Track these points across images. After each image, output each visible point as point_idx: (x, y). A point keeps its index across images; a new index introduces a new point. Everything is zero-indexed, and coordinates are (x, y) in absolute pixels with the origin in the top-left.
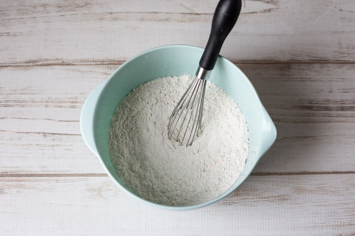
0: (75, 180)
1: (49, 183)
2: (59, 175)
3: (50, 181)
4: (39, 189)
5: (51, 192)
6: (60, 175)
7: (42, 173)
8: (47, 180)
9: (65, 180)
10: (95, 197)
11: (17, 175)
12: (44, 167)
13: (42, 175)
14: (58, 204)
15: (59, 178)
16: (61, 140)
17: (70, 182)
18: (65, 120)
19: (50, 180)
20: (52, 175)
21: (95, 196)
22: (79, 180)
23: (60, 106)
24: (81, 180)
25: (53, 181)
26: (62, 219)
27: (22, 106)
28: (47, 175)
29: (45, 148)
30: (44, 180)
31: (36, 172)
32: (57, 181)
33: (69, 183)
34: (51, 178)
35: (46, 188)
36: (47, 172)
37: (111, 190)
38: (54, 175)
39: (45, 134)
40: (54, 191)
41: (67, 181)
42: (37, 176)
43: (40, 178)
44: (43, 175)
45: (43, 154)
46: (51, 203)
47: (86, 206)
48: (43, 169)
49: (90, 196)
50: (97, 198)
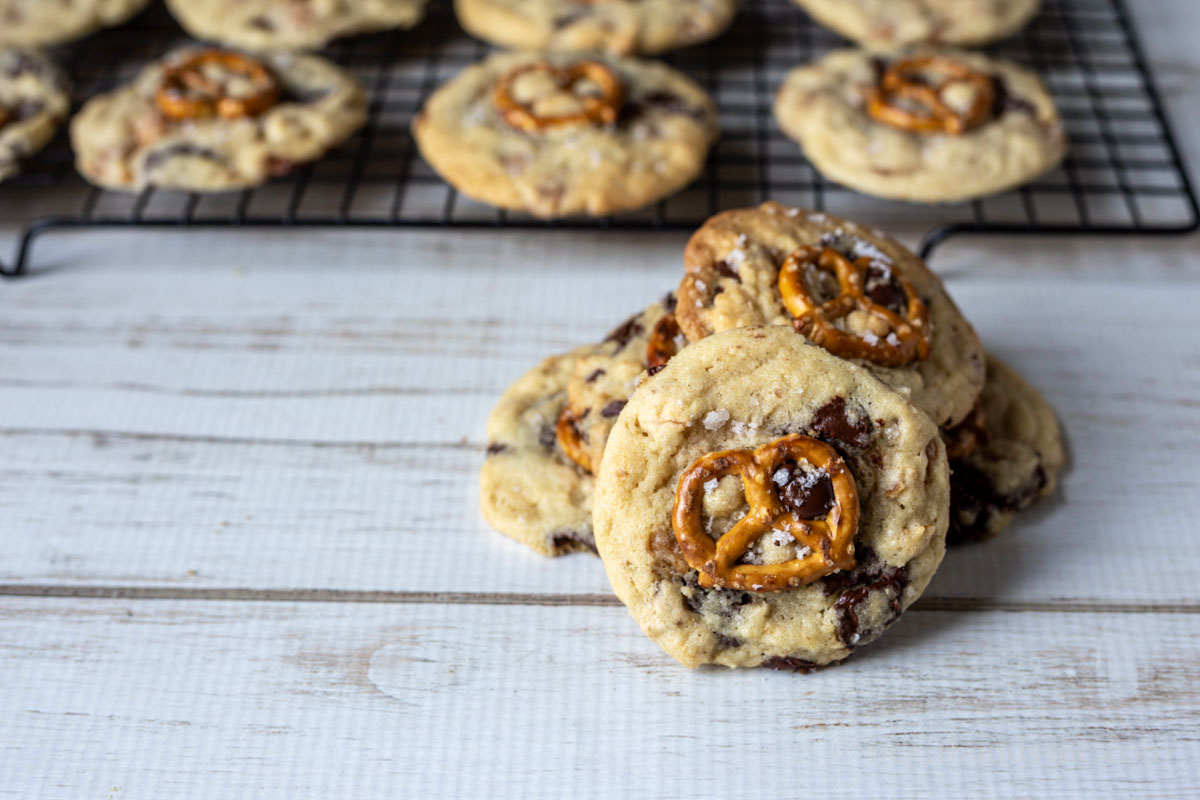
0: (225, 612)
1: (80, 622)
2: (140, 594)
3: (87, 618)
4: (16, 647)
5: (82, 661)
6: (150, 594)
7: (54, 582)
8: (70, 612)
9: (172, 614)
10: (330, 690)
12: (68, 559)
13: (46, 592)
14: (111, 717)
15: (137, 605)
16: (179, 457)
17: (199, 622)
18: (219, 386)
19: (84, 612)
20: (106, 593)
21: (334, 684)
22: (249, 617)
23: (200, 346)
24: (263, 617)
25: (106, 618)
26: (116, 789)
28: (76, 593)
29: (88, 486)
30: (55, 612)
31: (20, 578)
32: (125, 617)
33: (192, 628)
34: (95, 604)
35: (56, 647)
36: (80, 577)
37: (425, 661)
38: (115, 594)
39: (101, 439)
40: (98, 661)
41: (178, 619)
43: (35, 603)
44: (52, 592)
45: (77, 508)
46: (69, 714)
47: (271, 730)
48: (60, 567)
49: (304, 687)
50: (341, 694)
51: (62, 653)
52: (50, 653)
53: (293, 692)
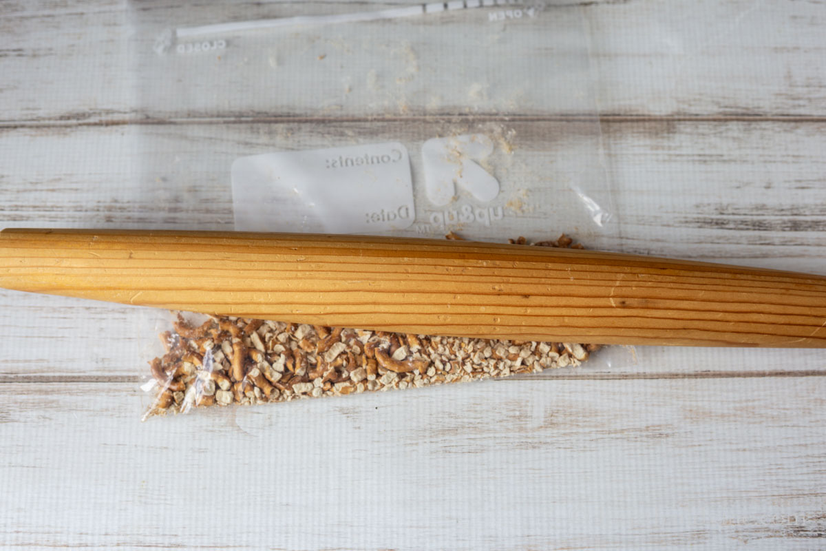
11: (40, 380)
27: (52, 219)
42: (86, 380)
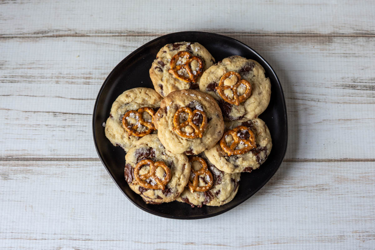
0: (88, 164)
1: (59, 168)
2: (70, 160)
3: (60, 166)
4: (48, 174)
5: (61, 178)
6: (72, 160)
7: (52, 157)
8: (57, 165)
9: (77, 165)
10: (111, 184)
11: (23, 160)
12: (54, 150)
13: (51, 160)
14: (69, 192)
15: (70, 163)
16: (73, 120)
17: (83, 167)
18: (78, 98)
19: (60, 165)
20: (63, 160)
21: (111, 183)
22: (93, 165)
23: (72, 83)
24: (96, 166)
25: (64, 166)
26: (73, 209)
27: (30, 82)
28: (57, 160)
29: (55, 129)
30: (54, 165)
31: (45, 156)
32: (68, 166)
33: (81, 169)
34: (61, 163)
35: (56, 174)
36: (57, 155)
38: (65, 160)
39: (55, 114)
40: (65, 178)
41: (79, 166)
42: (46, 160)
43: (49, 162)
44: (52, 160)
45: (53, 135)
46: (61, 191)
47: (100, 194)
48: (53, 153)
49: (105, 184)
50: (113, 185)
51: (57, 176)
52: (55, 176)
53: (103, 184)
